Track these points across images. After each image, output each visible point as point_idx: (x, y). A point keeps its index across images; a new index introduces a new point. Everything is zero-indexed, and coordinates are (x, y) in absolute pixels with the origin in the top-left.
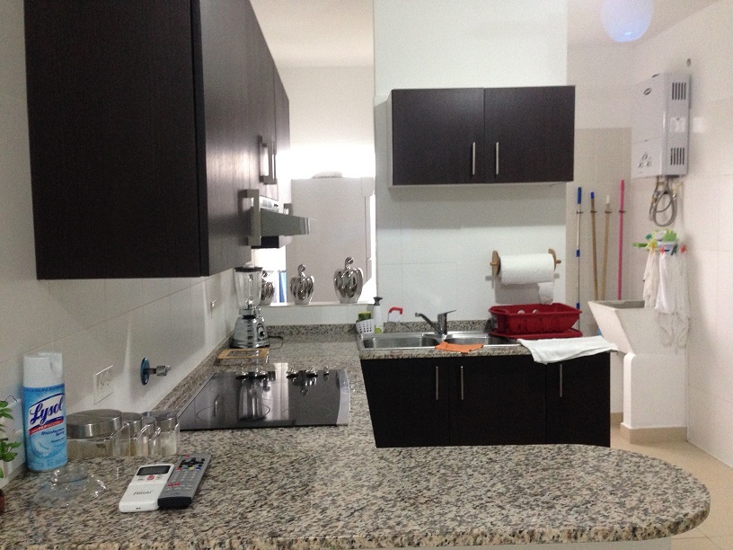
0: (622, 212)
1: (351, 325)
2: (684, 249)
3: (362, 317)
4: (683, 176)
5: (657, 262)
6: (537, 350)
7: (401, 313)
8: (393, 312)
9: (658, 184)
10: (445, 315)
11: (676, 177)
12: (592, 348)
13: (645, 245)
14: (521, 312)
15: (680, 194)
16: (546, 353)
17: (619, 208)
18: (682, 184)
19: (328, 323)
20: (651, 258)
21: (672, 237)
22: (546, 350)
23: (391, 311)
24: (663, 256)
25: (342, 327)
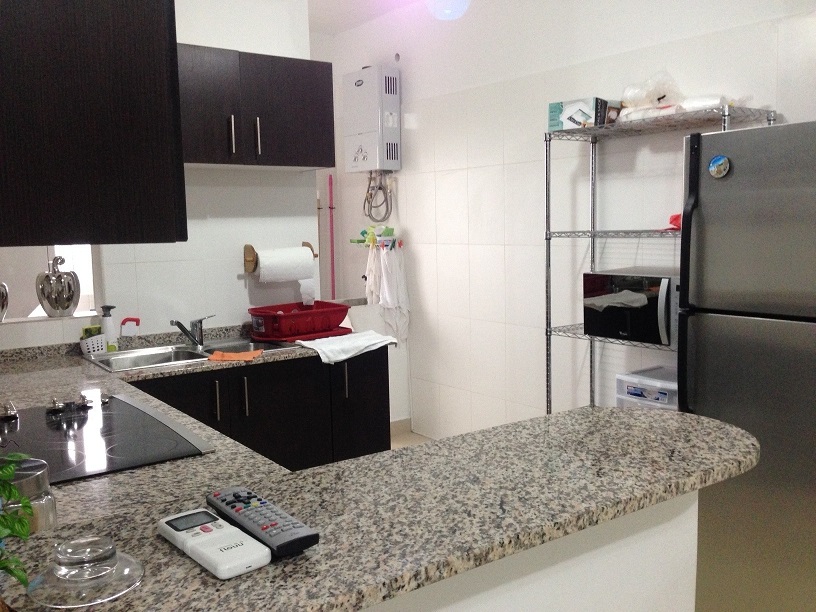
0: (331, 208)
1: (70, 345)
2: (400, 245)
3: (89, 333)
4: (396, 171)
5: (378, 257)
6: (324, 349)
7: (138, 324)
8: (128, 323)
9: (371, 179)
10: (201, 322)
11: (391, 172)
12: (374, 342)
13: (363, 241)
14: (280, 313)
15: (394, 190)
16: (332, 351)
17: (329, 205)
18: (396, 180)
19: (36, 345)
20: (372, 253)
21: (389, 232)
22: (331, 349)
23: (123, 323)
24: (384, 252)
25: (57, 349)
